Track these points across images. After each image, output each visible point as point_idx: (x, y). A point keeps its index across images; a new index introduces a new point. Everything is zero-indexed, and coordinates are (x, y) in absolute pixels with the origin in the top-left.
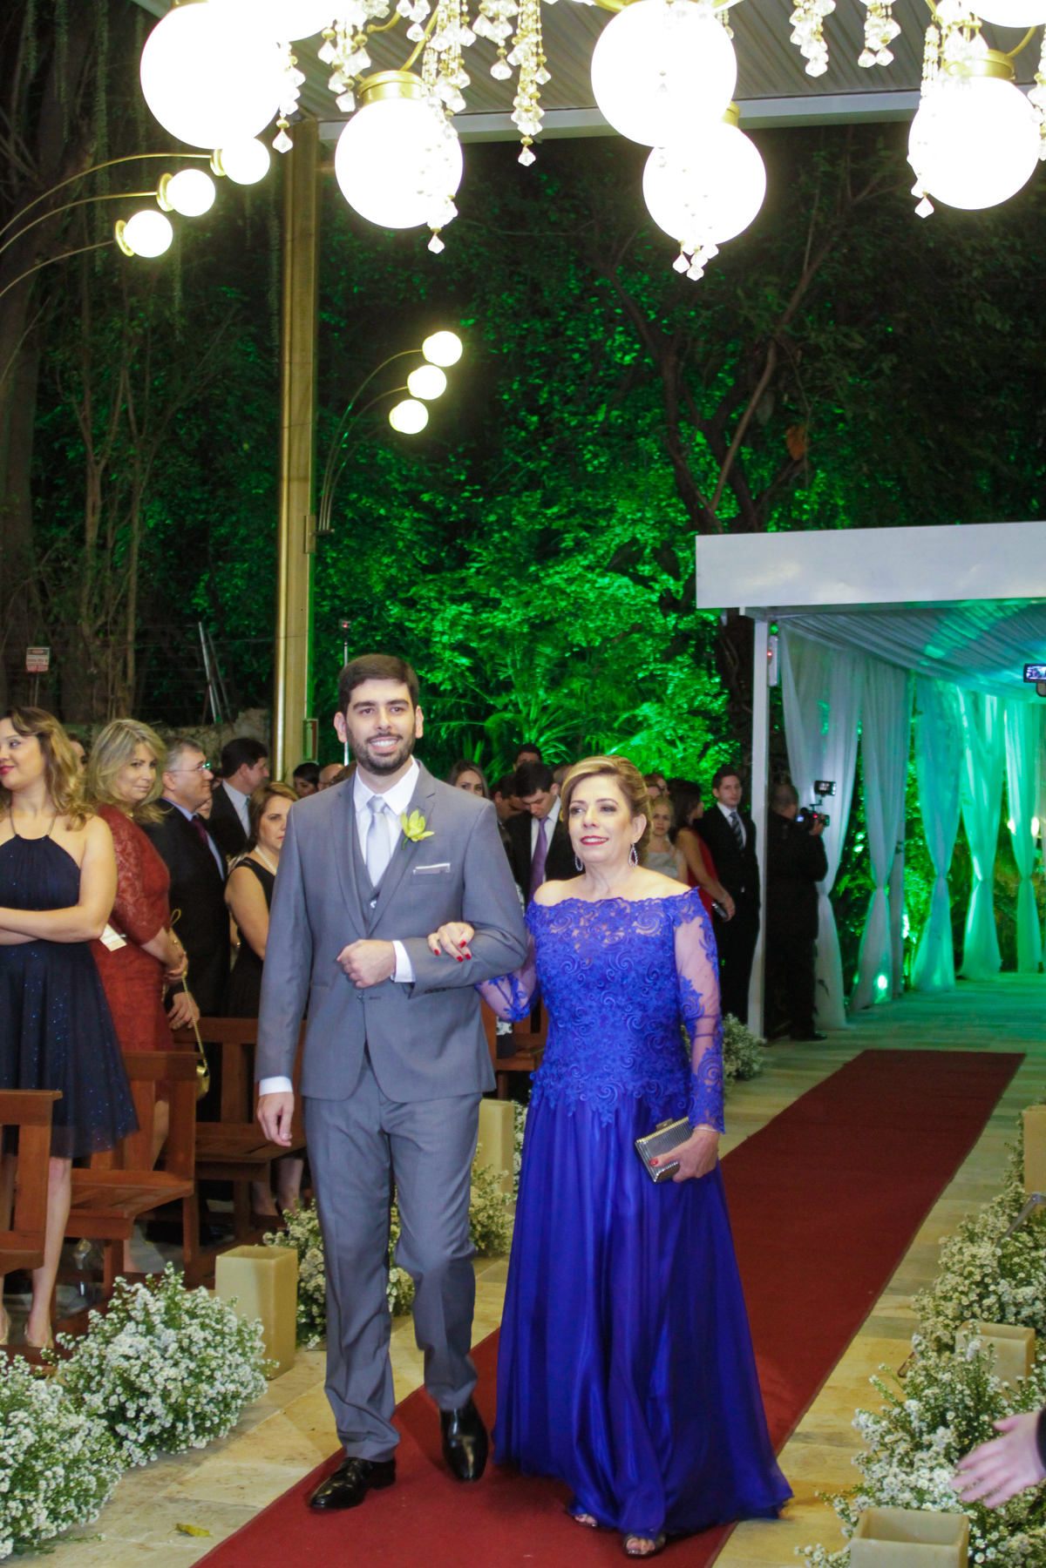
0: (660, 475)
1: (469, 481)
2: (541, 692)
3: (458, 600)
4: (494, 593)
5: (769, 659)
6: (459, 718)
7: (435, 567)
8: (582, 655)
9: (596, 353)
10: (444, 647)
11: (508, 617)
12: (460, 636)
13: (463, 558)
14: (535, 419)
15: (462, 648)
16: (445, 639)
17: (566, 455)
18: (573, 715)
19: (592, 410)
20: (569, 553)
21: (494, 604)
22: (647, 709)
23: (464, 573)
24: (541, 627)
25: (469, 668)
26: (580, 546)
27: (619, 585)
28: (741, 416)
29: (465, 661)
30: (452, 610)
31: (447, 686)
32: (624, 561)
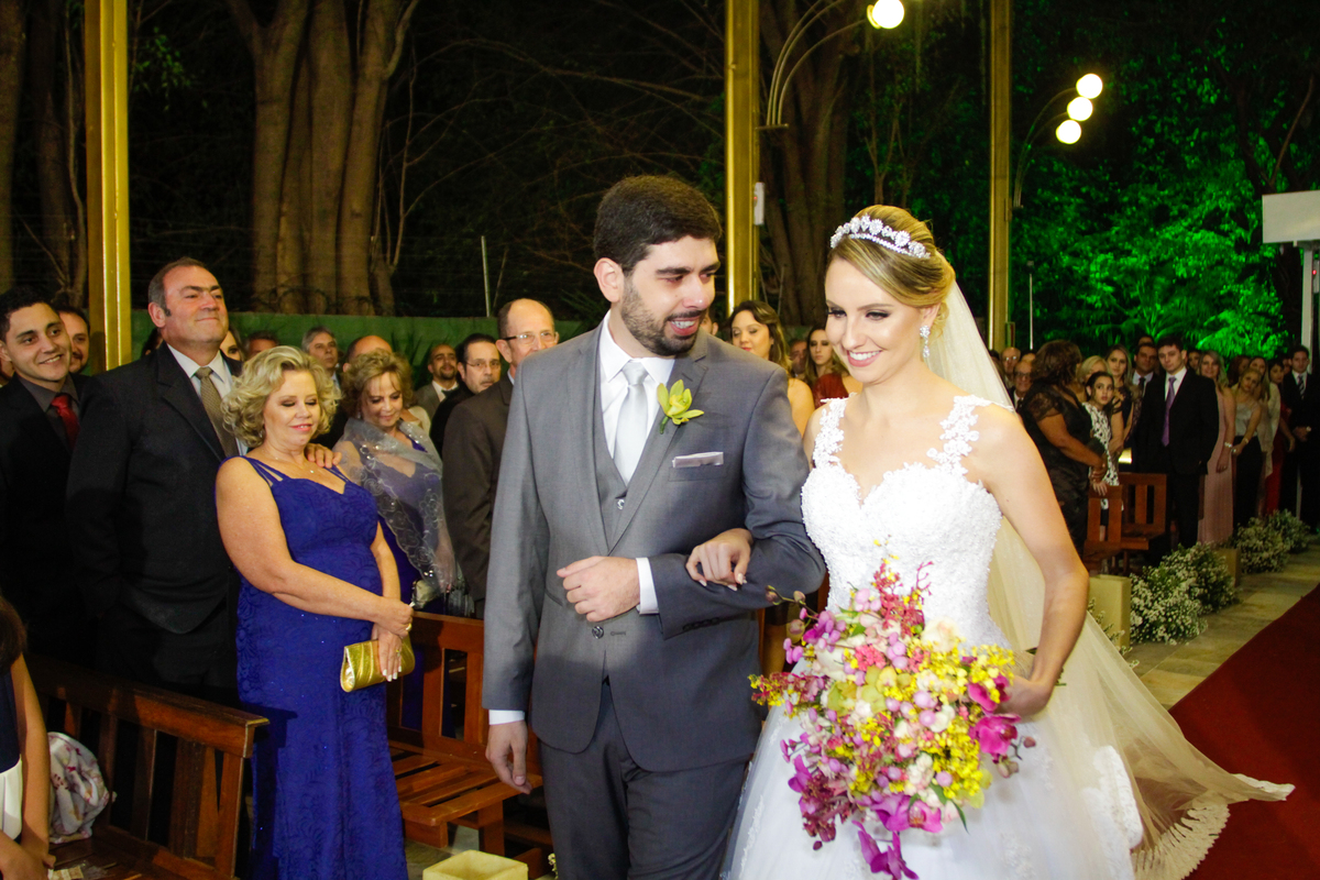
0: (1235, 168)
1: (1111, 180)
2: (1158, 307)
3: (1106, 252)
4: (1128, 246)
5: (1314, 276)
6: (1106, 323)
7: (1091, 231)
8: (1182, 282)
9: (1192, 97)
10: (1097, 281)
11: (1137, 260)
12: (1107, 273)
13: (1108, 225)
14: (1152, 141)
15: (1108, 281)
16: (1098, 275)
17: (1174, 160)
18: (1177, 320)
19: (1190, 133)
20: (1175, 218)
21: (1128, 253)
22: (1225, 315)
23: (1108, 234)
24: (1159, 267)
25: (1113, 294)
26: (1183, 215)
27: (1207, 238)
28: (1289, 126)
29: (1109, 289)
30: (1101, 258)
31: (1099, 304)
32: (1212, 222)
